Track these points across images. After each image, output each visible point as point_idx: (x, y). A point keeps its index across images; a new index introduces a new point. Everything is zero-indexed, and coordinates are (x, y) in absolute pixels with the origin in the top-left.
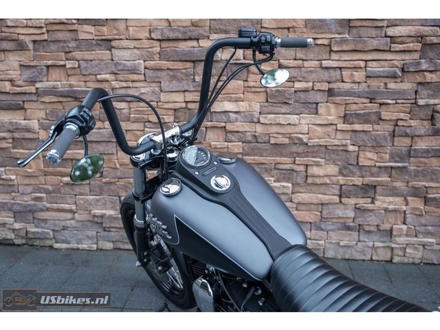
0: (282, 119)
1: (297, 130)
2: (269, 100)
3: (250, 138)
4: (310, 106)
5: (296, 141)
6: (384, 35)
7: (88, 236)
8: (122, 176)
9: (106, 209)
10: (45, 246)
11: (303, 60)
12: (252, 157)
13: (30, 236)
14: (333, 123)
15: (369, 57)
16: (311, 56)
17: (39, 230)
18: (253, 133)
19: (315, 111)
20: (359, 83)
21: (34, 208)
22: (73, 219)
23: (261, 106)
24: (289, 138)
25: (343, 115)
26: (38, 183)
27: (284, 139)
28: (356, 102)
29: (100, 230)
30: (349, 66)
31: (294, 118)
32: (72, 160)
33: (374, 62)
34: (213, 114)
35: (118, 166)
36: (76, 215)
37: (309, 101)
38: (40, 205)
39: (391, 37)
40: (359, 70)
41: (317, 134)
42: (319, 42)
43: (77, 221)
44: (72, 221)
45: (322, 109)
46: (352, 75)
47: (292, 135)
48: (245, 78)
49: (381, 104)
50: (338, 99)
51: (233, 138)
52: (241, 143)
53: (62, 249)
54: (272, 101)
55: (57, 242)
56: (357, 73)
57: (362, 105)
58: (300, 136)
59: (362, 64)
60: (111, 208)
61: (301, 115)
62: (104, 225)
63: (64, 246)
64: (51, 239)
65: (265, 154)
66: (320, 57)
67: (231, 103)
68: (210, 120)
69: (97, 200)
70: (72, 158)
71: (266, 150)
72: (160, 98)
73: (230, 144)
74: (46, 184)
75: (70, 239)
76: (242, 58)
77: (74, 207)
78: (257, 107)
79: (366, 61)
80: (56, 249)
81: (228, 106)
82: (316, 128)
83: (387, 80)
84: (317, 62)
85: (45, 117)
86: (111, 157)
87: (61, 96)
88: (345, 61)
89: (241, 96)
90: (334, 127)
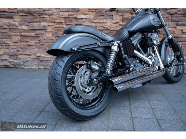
0: (101, 21)
1: (106, 24)
2: (97, 14)
4: (111, 16)
5: (106, 29)
7: (35, 64)
8: (47, 42)
9: (41, 54)
10: (20, 68)
13: (15, 64)
14: (118, 22)
17: (19, 62)
18: (91, 26)
19: (112, 18)
21: (16, 54)
22: (30, 58)
23: (94, 17)
24: (104, 28)
25: (121, 19)
26: (18, 45)
27: (102, 28)
28: (126, 14)
29: (39, 62)
31: (105, 21)
32: (30, 36)
34: (78, 20)
35: (46, 38)
36: (31, 56)
37: (110, 14)
38: (19, 53)
41: (113, 26)
43: (32, 58)
44: (30, 59)
45: (115, 17)
50: (120, 14)
53: (26, 69)
54: (98, 14)
55: (24, 66)
57: (128, 16)
58: (107, 27)
60: (43, 54)
61: (108, 20)
62: (41, 60)
63: (27, 67)
64: (22, 65)
67: (84, 16)
69: (39, 51)
70: (30, 35)
72: (59, 14)
74: (21, 45)
75: (29, 65)
77: (30, 53)
78: (92, 17)
80: (24, 69)
81: (83, 16)
82: (113, 24)
85: (20, 21)
86: (43, 35)
87: (26, 13)
89: (87, 13)
90: (119, 24)
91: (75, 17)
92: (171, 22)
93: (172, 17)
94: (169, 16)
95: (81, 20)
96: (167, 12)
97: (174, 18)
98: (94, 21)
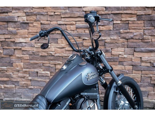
3: (31, 53)
4: (55, 40)
5: (50, 55)
6: (82, 11)
11: (50, 21)
12: (33, 61)
14: (64, 47)
15: (77, 19)
16: (54, 19)
18: (32, 51)
19: (57, 42)
20: (73, 30)
24: (47, 53)
27: (45, 54)
30: (69, 23)
33: (79, 22)
34: (17, 44)
37: (54, 38)
39: (85, 11)
40: (73, 25)
41: (58, 52)
42: (56, 13)
45: (59, 42)
46: (70, 27)
47: (48, 52)
48: (28, 28)
49: (83, 39)
51: (25, 53)
52: (28, 55)
56: (72, 26)
59: (74, 23)
61: (51, 44)
65: (38, 60)
66: (57, 20)
68: (15, 45)
71: (38, 58)
73: (24, 55)
76: (26, 20)
79: (76, 21)
81: (22, 40)
82: (58, 49)
83: (85, 29)
84: (56, 22)
88: (67, 21)
89: (27, 36)
90: (65, 49)
91: (13, 41)
92: (127, 48)
93: (127, 42)
94: (124, 41)
95: (20, 44)
96: (121, 36)
97: (130, 44)
98: (36, 46)
